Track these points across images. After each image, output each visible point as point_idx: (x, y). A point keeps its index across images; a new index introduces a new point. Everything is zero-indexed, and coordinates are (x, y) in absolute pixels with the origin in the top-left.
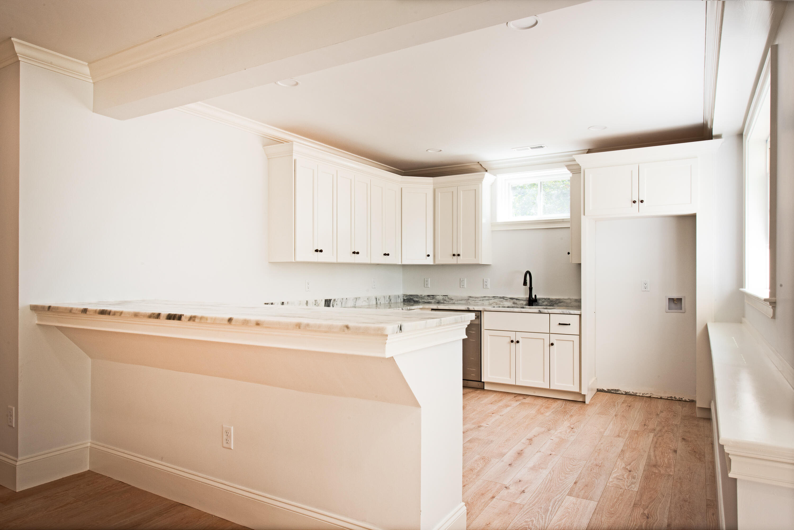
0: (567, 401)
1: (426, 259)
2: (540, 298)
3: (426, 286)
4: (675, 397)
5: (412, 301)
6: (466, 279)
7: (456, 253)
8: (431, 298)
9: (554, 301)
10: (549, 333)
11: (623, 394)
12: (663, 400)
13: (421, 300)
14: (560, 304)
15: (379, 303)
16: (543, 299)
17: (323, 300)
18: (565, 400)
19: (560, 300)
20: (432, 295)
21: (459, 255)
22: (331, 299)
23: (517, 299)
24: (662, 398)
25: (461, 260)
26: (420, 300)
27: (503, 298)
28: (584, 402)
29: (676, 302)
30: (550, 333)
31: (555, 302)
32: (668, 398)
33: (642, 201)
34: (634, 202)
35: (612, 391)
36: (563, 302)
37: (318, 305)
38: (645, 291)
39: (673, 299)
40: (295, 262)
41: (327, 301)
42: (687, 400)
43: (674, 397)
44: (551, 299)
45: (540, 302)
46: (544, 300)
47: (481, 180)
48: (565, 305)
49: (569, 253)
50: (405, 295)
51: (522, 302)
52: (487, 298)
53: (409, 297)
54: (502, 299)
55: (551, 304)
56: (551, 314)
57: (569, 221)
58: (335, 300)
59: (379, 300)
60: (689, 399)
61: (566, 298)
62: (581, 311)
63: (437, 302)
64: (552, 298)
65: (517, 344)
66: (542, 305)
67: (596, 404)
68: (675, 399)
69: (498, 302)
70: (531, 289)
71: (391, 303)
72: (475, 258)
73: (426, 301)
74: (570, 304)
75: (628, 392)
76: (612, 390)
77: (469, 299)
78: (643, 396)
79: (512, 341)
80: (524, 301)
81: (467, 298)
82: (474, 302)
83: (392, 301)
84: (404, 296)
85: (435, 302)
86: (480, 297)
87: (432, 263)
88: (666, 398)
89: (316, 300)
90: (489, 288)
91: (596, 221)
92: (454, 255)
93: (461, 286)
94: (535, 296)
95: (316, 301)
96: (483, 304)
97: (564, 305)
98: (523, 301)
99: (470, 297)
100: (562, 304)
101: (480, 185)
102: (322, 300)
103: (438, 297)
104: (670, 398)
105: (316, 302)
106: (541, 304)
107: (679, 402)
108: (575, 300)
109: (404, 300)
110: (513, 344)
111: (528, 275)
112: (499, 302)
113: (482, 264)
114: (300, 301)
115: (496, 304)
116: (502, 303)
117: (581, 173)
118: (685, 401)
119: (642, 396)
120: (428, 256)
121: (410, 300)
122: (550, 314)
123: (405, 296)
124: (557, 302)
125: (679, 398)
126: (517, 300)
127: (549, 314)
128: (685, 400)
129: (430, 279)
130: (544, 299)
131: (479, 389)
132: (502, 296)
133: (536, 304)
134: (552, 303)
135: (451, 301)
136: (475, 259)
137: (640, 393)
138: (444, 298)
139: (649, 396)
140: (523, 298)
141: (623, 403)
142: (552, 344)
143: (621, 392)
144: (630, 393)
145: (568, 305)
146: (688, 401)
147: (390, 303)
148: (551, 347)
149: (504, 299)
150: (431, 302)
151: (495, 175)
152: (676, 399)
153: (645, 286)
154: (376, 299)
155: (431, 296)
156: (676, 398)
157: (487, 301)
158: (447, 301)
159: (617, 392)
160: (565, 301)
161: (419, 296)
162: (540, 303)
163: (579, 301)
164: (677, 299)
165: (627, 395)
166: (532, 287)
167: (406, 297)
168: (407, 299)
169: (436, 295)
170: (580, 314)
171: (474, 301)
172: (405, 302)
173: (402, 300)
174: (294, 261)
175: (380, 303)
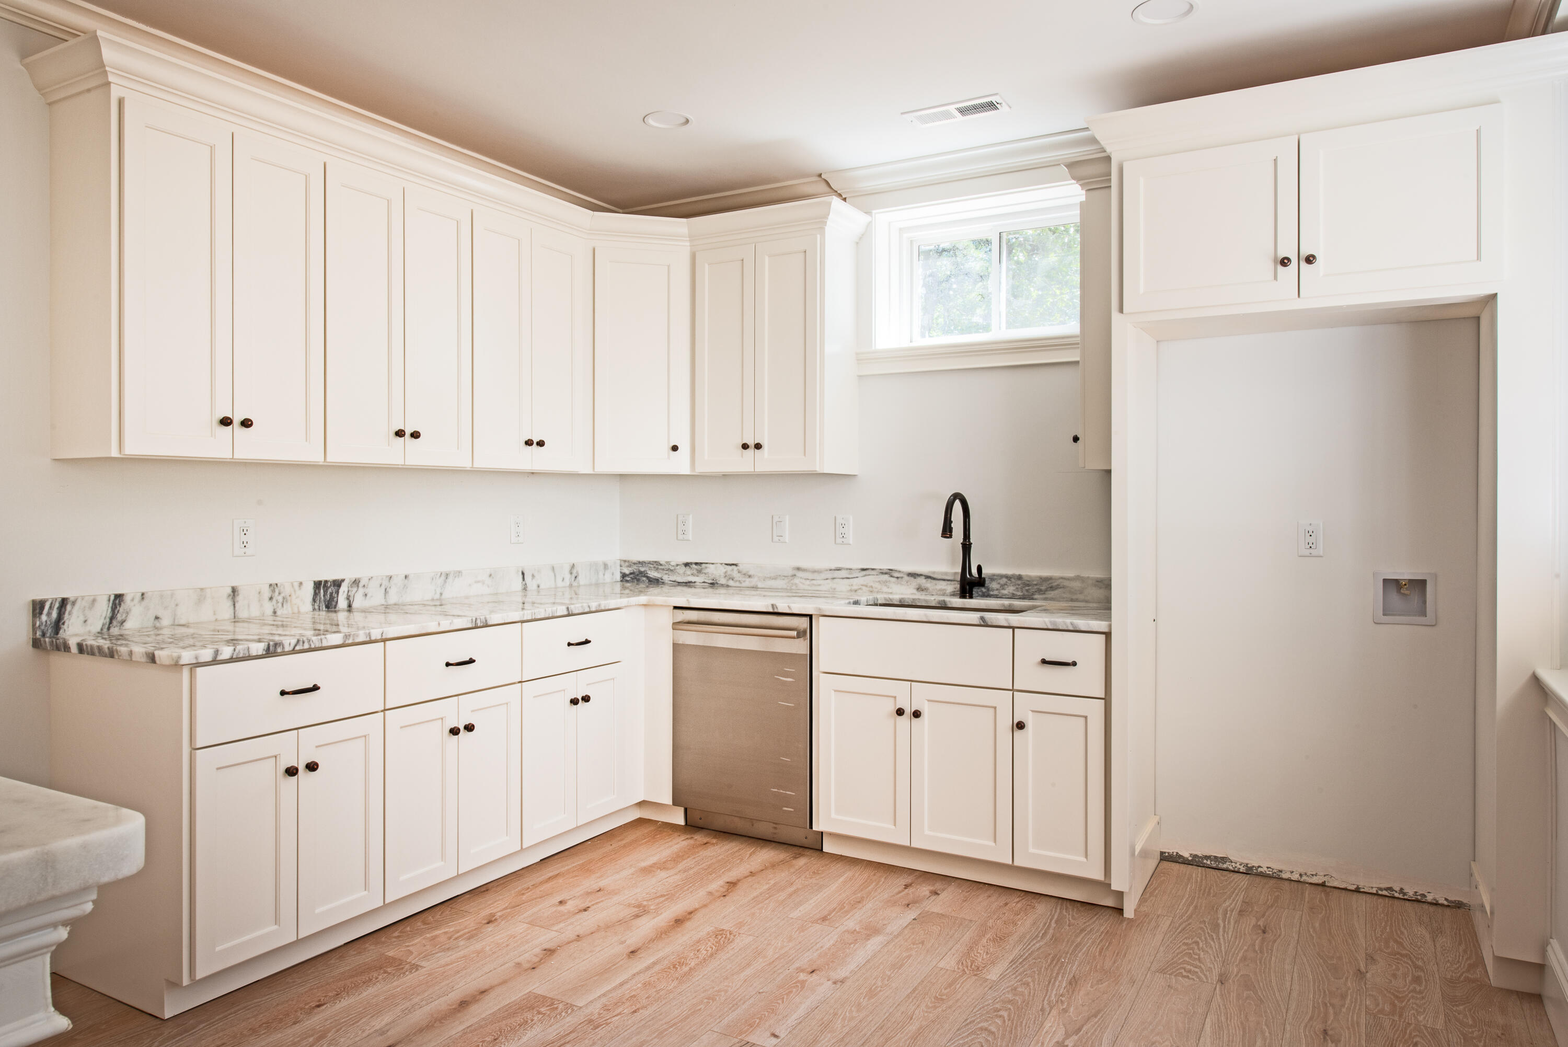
0: (1065, 902)
1: (669, 458)
2: (994, 575)
3: (681, 537)
4: (1402, 889)
5: (644, 579)
6: (787, 517)
7: (751, 443)
8: (695, 572)
9: (1035, 583)
10: (1011, 688)
11: (1238, 872)
12: (1364, 896)
13: (667, 576)
14: (1051, 594)
15: (535, 587)
16: (1002, 576)
17: (304, 584)
18: (1060, 901)
19: (1050, 581)
20: (696, 564)
21: (758, 446)
22: (343, 580)
23: (927, 577)
24: (1362, 890)
25: (763, 462)
26: (666, 578)
27: (889, 572)
28: (1120, 911)
29: (1407, 592)
30: (1013, 690)
31: (1035, 587)
32: (1380, 892)
33: (1310, 260)
34: (1285, 262)
35: (1205, 861)
36: (1061, 588)
37: (284, 598)
38: (1311, 556)
39: (1397, 581)
40: (122, 458)
41: (325, 586)
42: (1442, 901)
43: (1398, 889)
44: (1025, 578)
45: (994, 585)
46: (1004, 580)
47: (820, 222)
48: (1067, 595)
49: (1076, 439)
50: (625, 561)
51: (942, 585)
52: (843, 574)
53: (635, 567)
54: (886, 577)
55: (1026, 593)
56: (1016, 630)
57: (1078, 344)
58: (356, 583)
59: (533, 576)
60: (1446, 899)
61: (1070, 574)
62: (1111, 621)
63: (711, 584)
64: (1027, 576)
65: (915, 720)
66: (1000, 595)
67: (1158, 916)
68: (1401, 896)
69: (874, 585)
70: (966, 547)
71: (579, 586)
72: (805, 455)
73: (680, 579)
74: (1081, 593)
75: (1253, 866)
76: (1207, 857)
77: (795, 575)
78: (1302, 880)
79: (900, 712)
80: (949, 582)
81: (791, 573)
82: (809, 585)
83: (582, 580)
84: (623, 563)
85: (704, 582)
86: (827, 570)
87: (686, 470)
88: (1375, 892)
89: (273, 582)
90: (851, 542)
91: (1157, 341)
92: (745, 446)
93: (776, 539)
94: (979, 569)
95: (273, 587)
96: (835, 589)
97: (1065, 596)
98: (944, 583)
99: (798, 569)
100: (1056, 592)
101: (818, 236)
102: (301, 584)
103: (711, 569)
104: (1385, 893)
105: (273, 591)
106: (995, 593)
107: (1415, 904)
108: (1098, 581)
109: (624, 576)
110: (904, 721)
111: (957, 505)
112: (877, 585)
113: (825, 472)
114: (202, 589)
115: (871, 589)
116: (885, 589)
117: (1110, 186)
118: (1436, 904)
119: (1299, 881)
120: (675, 448)
121: (638, 575)
122: (1013, 628)
123: (627, 564)
124: (1043, 588)
125: (1416, 892)
126: (929, 580)
127: (1011, 630)
128: (1434, 902)
129: (691, 516)
130: (1007, 577)
131: (808, 852)
132: (885, 567)
133: (983, 593)
134: (1027, 591)
135: (748, 580)
136: (804, 457)
137: (1292, 872)
138: (729, 573)
139: (1320, 882)
140: (946, 574)
141: (1241, 913)
142: (1021, 726)
143: (1233, 864)
144: (1260, 869)
145: (1075, 597)
146: (1446, 903)
147: (575, 584)
148: (1018, 733)
149: (892, 576)
150: (695, 582)
151: (868, 213)
152: (1405, 897)
153: (1310, 540)
154: (523, 574)
155: (694, 566)
156: (1405, 894)
157: (845, 580)
158: (737, 581)
159: (1221, 866)
160: (1066, 583)
161: (661, 565)
162: (993, 590)
163: (1106, 584)
164: (1411, 581)
165: (1252, 878)
166: (971, 541)
167: (629, 566)
168: (631, 574)
169: (707, 563)
170: (1106, 630)
171: (808, 582)
172: (627, 581)
173: (618, 577)
174: (114, 453)
175: (538, 587)
